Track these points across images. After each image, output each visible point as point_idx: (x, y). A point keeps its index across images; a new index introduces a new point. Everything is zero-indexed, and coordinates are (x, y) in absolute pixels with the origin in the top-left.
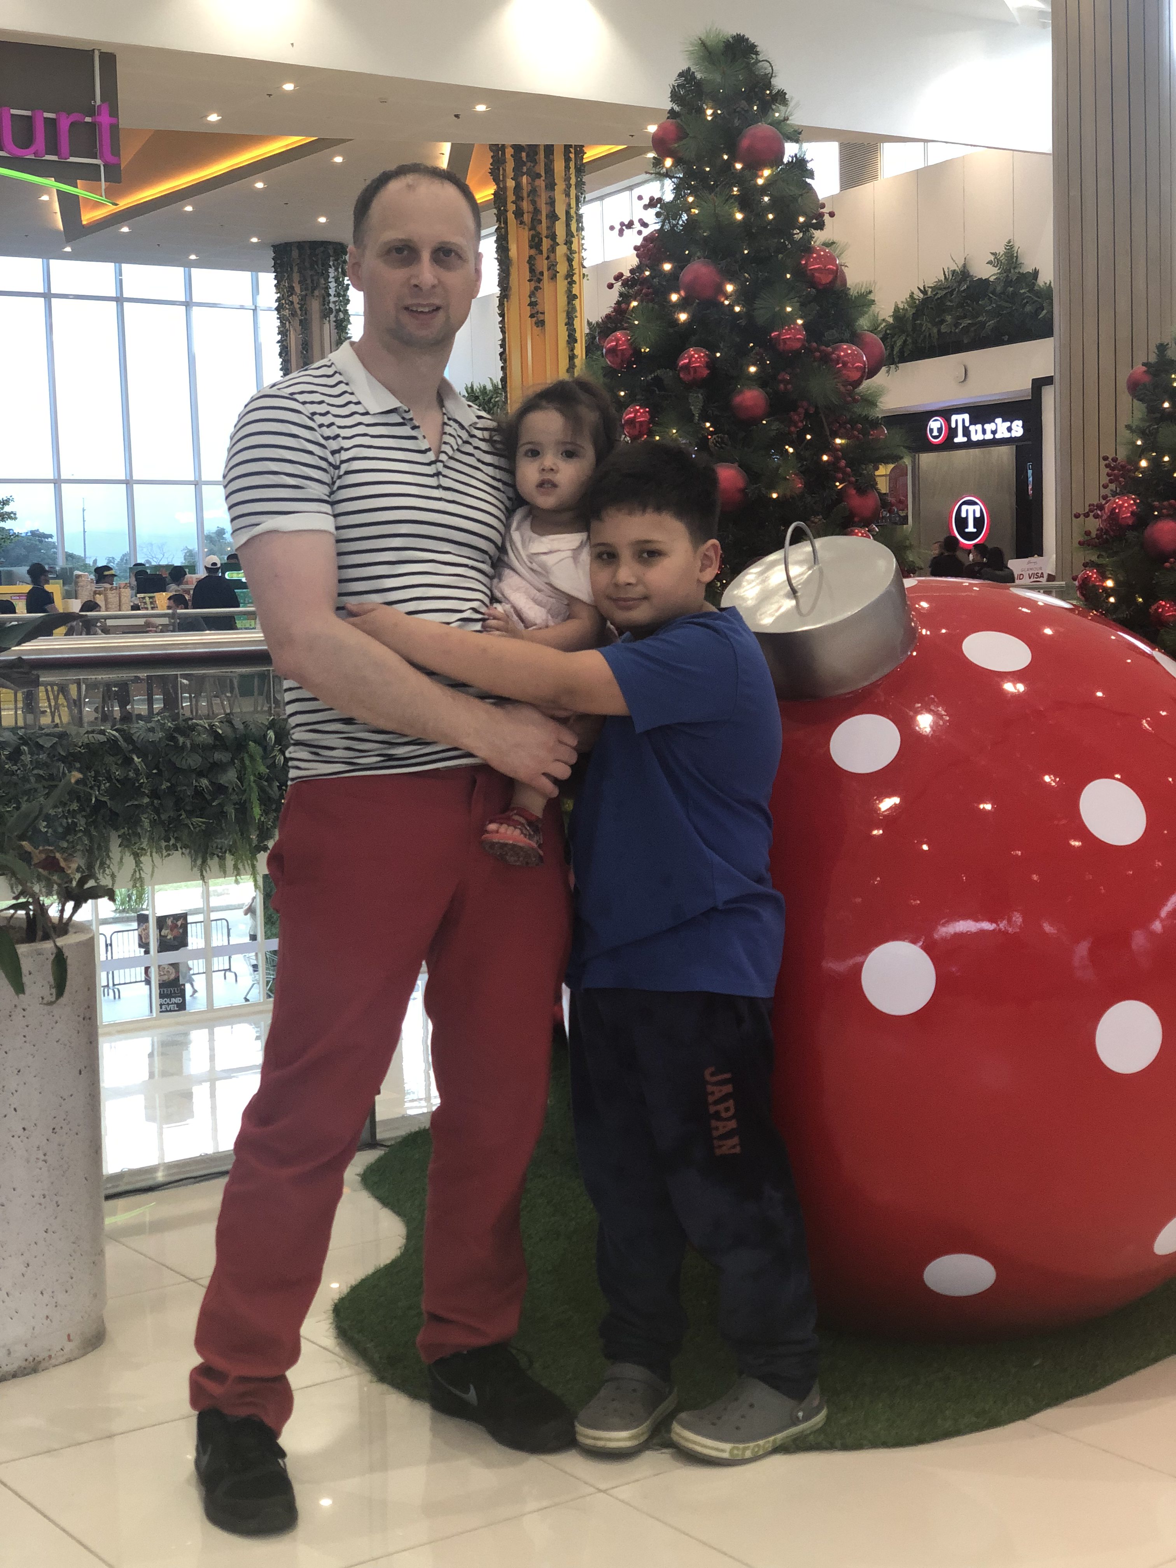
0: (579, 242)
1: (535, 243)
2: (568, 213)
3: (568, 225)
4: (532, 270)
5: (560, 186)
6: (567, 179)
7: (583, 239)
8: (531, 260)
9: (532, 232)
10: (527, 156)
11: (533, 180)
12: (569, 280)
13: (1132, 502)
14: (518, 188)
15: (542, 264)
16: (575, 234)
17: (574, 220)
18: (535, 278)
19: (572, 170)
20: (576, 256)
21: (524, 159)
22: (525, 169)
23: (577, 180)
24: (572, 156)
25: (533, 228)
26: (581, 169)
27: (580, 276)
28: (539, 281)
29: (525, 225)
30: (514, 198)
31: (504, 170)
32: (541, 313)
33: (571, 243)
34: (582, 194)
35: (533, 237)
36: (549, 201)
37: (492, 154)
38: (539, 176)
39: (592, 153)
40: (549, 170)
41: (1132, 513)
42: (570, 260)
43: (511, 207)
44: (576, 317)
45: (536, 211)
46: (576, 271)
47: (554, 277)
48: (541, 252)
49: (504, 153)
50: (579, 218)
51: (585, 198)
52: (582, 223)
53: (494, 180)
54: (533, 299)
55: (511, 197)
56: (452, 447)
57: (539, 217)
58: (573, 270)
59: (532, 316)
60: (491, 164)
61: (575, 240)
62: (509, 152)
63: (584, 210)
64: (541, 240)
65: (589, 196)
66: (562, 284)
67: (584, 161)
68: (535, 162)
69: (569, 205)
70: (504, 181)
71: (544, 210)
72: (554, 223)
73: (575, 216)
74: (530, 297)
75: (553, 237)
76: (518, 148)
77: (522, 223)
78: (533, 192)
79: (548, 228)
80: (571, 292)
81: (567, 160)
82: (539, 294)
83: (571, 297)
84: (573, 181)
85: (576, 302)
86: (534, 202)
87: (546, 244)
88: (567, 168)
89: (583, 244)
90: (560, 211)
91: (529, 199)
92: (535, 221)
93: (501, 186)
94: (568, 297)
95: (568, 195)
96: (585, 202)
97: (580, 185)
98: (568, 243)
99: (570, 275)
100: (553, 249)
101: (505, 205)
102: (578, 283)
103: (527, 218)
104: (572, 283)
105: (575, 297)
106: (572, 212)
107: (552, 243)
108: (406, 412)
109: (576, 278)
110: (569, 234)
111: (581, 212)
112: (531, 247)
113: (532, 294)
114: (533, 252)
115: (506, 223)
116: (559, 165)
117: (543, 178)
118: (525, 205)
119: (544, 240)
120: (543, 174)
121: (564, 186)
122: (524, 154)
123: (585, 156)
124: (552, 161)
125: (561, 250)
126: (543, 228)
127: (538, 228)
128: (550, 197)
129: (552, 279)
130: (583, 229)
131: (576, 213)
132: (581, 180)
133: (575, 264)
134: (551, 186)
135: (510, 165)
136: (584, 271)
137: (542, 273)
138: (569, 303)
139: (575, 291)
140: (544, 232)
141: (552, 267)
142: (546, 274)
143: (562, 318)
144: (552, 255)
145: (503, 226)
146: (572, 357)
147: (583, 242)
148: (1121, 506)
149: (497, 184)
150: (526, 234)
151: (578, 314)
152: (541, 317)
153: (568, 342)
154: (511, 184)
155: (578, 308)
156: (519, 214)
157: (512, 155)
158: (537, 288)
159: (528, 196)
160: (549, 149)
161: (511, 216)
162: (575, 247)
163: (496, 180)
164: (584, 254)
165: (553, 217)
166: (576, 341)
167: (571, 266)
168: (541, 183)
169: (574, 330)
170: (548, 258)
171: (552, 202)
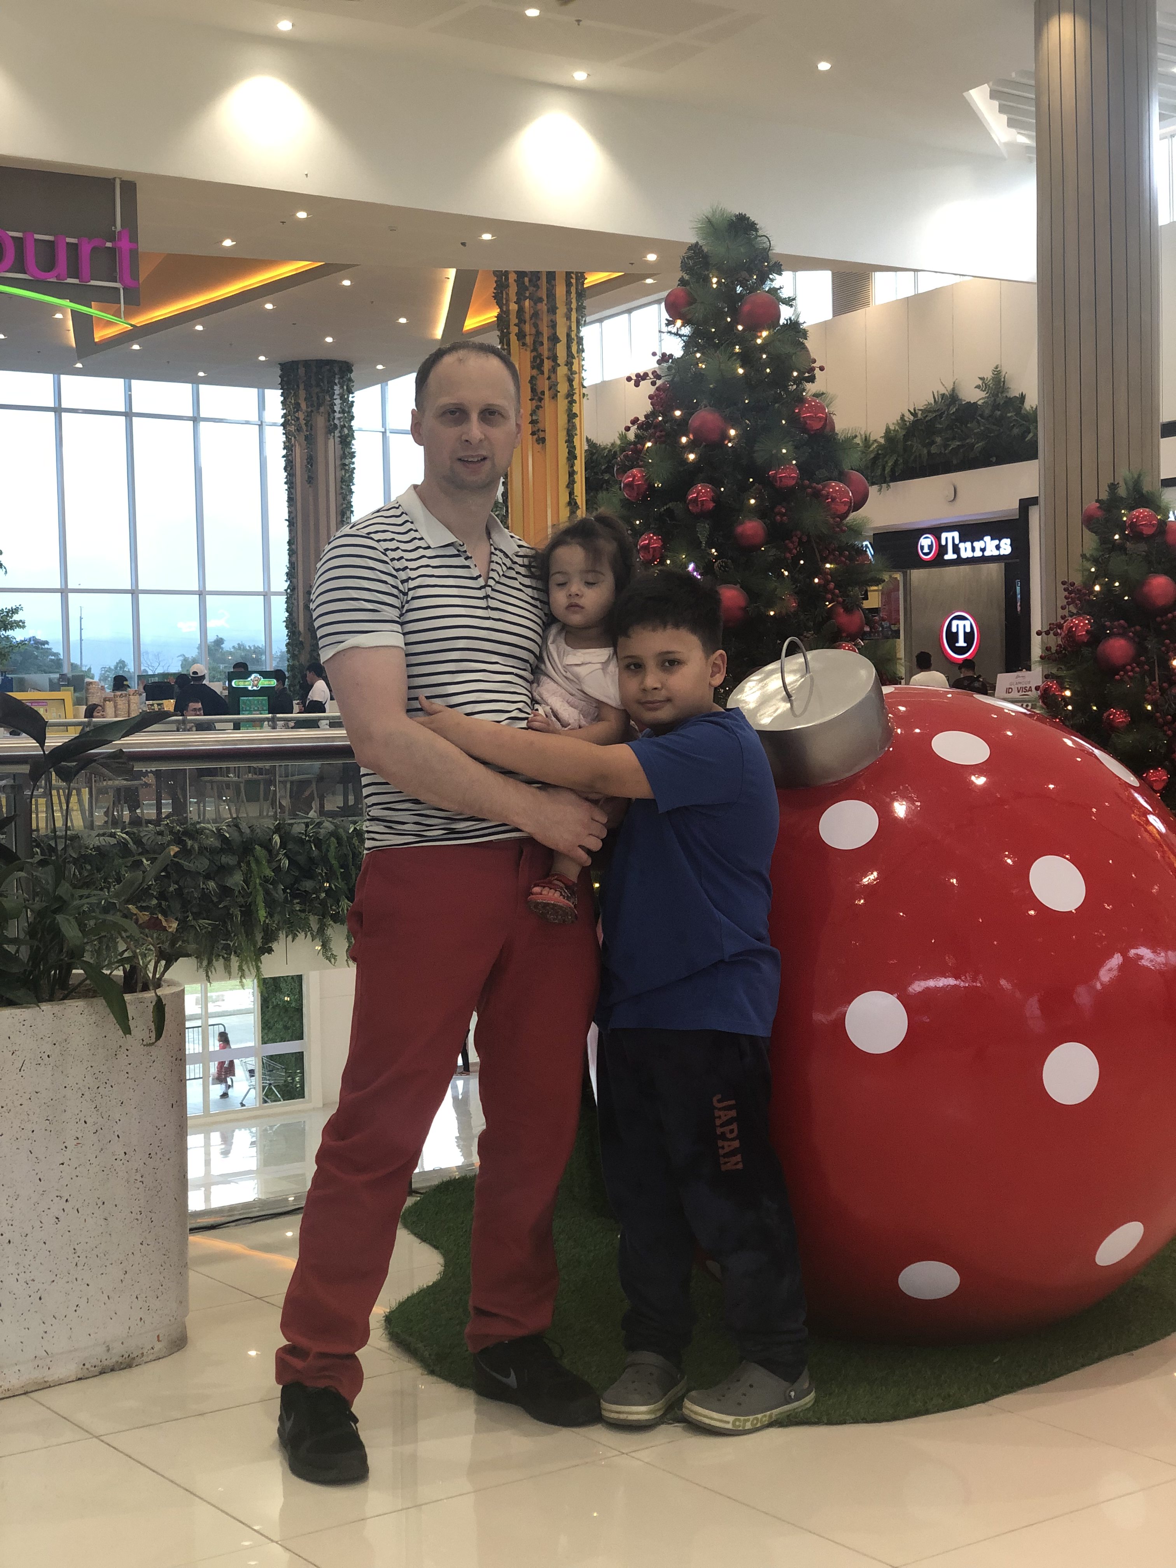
0: (579, 364)
1: (537, 364)
2: (568, 336)
3: (569, 347)
4: (533, 390)
5: (561, 310)
6: (568, 303)
7: (583, 360)
8: (533, 379)
9: (534, 354)
10: (530, 281)
11: (535, 304)
12: (569, 399)
13: (1087, 622)
14: (521, 311)
15: (543, 384)
16: (576, 355)
17: (575, 342)
18: (536, 398)
19: (573, 295)
20: (576, 376)
21: (527, 284)
22: (527, 295)
23: (578, 304)
24: (573, 281)
25: (534, 350)
26: (582, 294)
27: (580, 395)
28: (541, 400)
29: (527, 346)
30: (517, 321)
31: (507, 294)
32: (542, 431)
33: (572, 364)
34: (582, 317)
35: (535, 358)
36: (550, 324)
37: (496, 279)
38: (540, 300)
39: (592, 279)
40: (551, 295)
41: (1087, 631)
42: (570, 381)
43: (514, 330)
44: (576, 435)
45: (538, 334)
46: (577, 391)
47: (554, 397)
48: (542, 373)
49: (507, 279)
50: (580, 340)
51: (585, 321)
52: (582, 345)
53: (498, 304)
54: (534, 418)
55: (514, 320)
56: (498, 573)
57: (540, 340)
58: (574, 390)
59: (533, 434)
60: (495, 289)
61: (575, 361)
62: (512, 278)
63: (585, 332)
64: (542, 361)
65: (588, 319)
66: (562, 403)
67: (585, 286)
68: (537, 287)
69: (570, 327)
70: (508, 305)
71: (546, 332)
72: (555, 345)
73: (575, 338)
74: (531, 415)
75: (554, 358)
76: (521, 275)
77: (524, 344)
78: (535, 315)
79: (549, 350)
80: (572, 411)
81: (569, 285)
82: (540, 412)
83: (571, 416)
84: (574, 306)
85: (577, 421)
86: (536, 326)
87: (547, 365)
88: (568, 292)
89: (583, 366)
90: (561, 332)
91: (532, 321)
92: (537, 343)
93: (504, 309)
94: (568, 415)
95: (569, 318)
96: (585, 324)
97: (580, 309)
98: (569, 364)
99: (570, 395)
100: (554, 370)
101: (508, 327)
102: (578, 402)
103: (529, 340)
104: (572, 402)
105: (575, 415)
106: (573, 335)
107: (553, 364)
108: (460, 545)
109: (576, 397)
110: (570, 355)
111: (581, 334)
112: (533, 368)
113: (533, 413)
114: (535, 372)
115: (509, 345)
116: (560, 290)
117: (545, 302)
118: (527, 328)
119: (546, 361)
120: (545, 298)
121: (565, 310)
122: (526, 279)
123: (586, 281)
124: (554, 286)
125: (562, 371)
126: (545, 351)
127: (540, 349)
128: (552, 321)
129: (553, 398)
130: (583, 351)
131: (577, 336)
132: (582, 304)
133: (575, 384)
134: (553, 310)
135: (513, 289)
136: (584, 391)
137: (543, 393)
138: (569, 421)
139: (576, 409)
140: (546, 354)
141: (553, 387)
142: (547, 393)
143: (562, 436)
144: (553, 376)
145: (505, 347)
146: (572, 474)
147: (583, 363)
148: (1077, 625)
149: (501, 308)
150: (528, 356)
151: (578, 432)
152: (541, 435)
153: (568, 459)
154: (513, 307)
155: (578, 427)
156: (521, 336)
157: (515, 280)
158: (538, 407)
159: (531, 319)
160: (551, 276)
161: (513, 338)
162: (575, 367)
163: (500, 304)
164: (584, 374)
165: (555, 339)
166: (575, 458)
167: (571, 385)
168: (543, 307)
169: (574, 447)
170: (549, 378)
171: (553, 325)
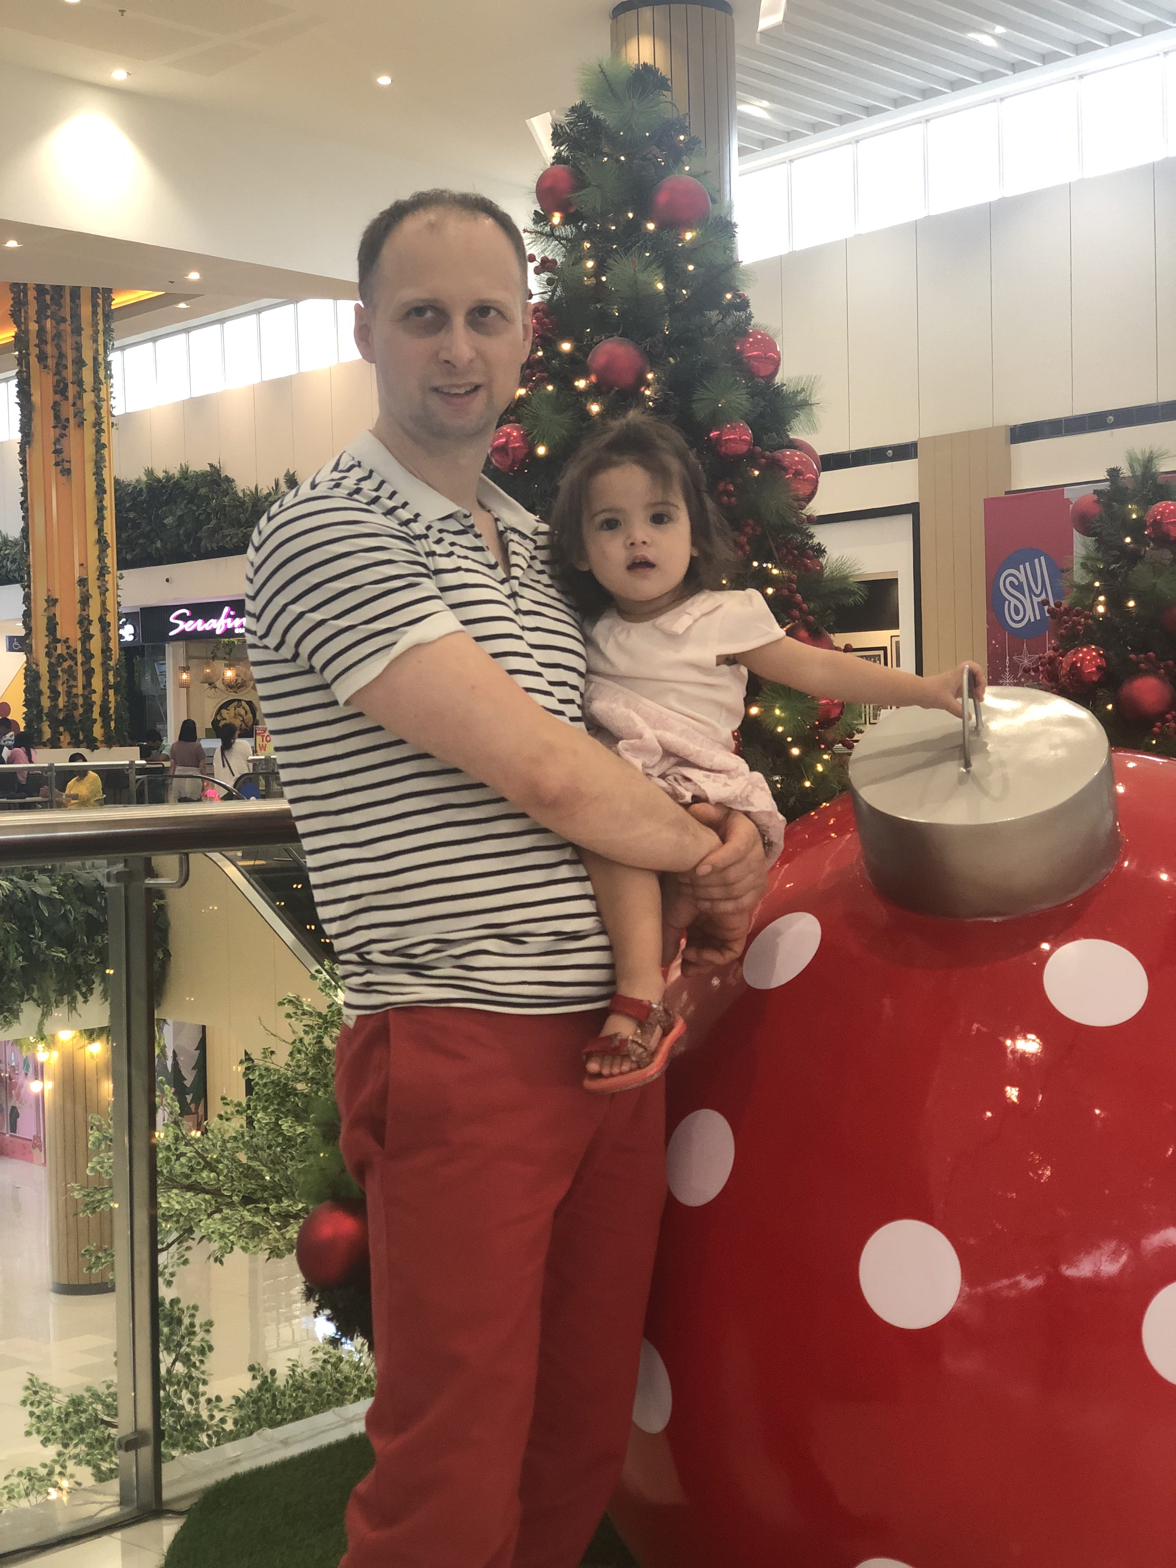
0: (107, 390)
1: (61, 389)
2: (95, 359)
3: (96, 372)
4: (57, 417)
5: (87, 332)
6: (95, 324)
7: (111, 387)
8: (56, 406)
9: (57, 377)
10: (52, 299)
11: (58, 323)
12: (97, 428)
13: (1094, 654)
14: (41, 331)
15: (68, 411)
16: (104, 381)
17: (102, 367)
18: (60, 425)
19: (100, 316)
20: (104, 404)
21: (49, 302)
22: (49, 313)
23: (105, 326)
24: (100, 301)
25: (58, 373)
26: (109, 316)
27: (108, 424)
28: (65, 427)
29: (49, 369)
30: (37, 342)
31: (26, 312)
32: (67, 461)
33: (99, 390)
34: (110, 341)
35: (58, 382)
36: (75, 346)
37: (12, 295)
38: (64, 320)
39: (120, 300)
40: (76, 316)
41: (1099, 668)
42: (98, 408)
43: (34, 351)
44: (105, 467)
45: (61, 356)
46: (105, 419)
47: (81, 425)
48: (67, 398)
49: (26, 295)
50: (108, 365)
51: (113, 345)
52: (111, 371)
53: (15, 322)
54: (58, 447)
55: (33, 340)
56: (524, 557)
57: (64, 362)
58: (102, 418)
59: (57, 464)
60: (12, 306)
61: (103, 387)
62: (32, 294)
63: (114, 357)
64: (66, 386)
65: (117, 344)
66: (89, 433)
67: (113, 307)
68: (61, 306)
69: (97, 351)
70: (26, 325)
71: (70, 355)
72: (81, 369)
73: (103, 363)
74: (55, 444)
75: (80, 383)
76: (41, 289)
77: (45, 367)
78: (58, 336)
79: (74, 374)
80: (100, 440)
81: (95, 305)
82: (64, 441)
83: (100, 447)
84: (101, 327)
85: (105, 452)
86: (58, 347)
87: (72, 390)
88: (95, 313)
89: (111, 393)
90: (87, 355)
91: (55, 342)
92: (60, 366)
93: (23, 329)
94: (96, 446)
95: (95, 341)
96: (114, 349)
97: (108, 331)
98: (96, 390)
99: (98, 424)
100: (79, 396)
101: (27, 349)
102: (106, 431)
103: (51, 362)
104: (100, 431)
105: (104, 446)
106: (100, 358)
107: (79, 389)
108: (466, 516)
109: (104, 426)
110: (97, 381)
111: (109, 359)
112: (56, 392)
113: (57, 441)
114: (58, 397)
115: (28, 367)
116: (86, 311)
117: (69, 322)
118: (49, 349)
119: (70, 386)
120: (68, 317)
121: (91, 332)
122: (48, 297)
123: (113, 303)
124: (78, 306)
125: (88, 397)
126: (69, 374)
127: (64, 373)
128: (77, 343)
129: (79, 426)
130: (111, 377)
131: (104, 360)
132: (109, 326)
133: (103, 412)
134: (77, 331)
135: (33, 307)
136: (112, 420)
137: (67, 420)
138: (97, 452)
139: (104, 439)
140: (70, 378)
141: (79, 414)
142: (72, 421)
143: (90, 468)
144: (78, 403)
145: (24, 369)
146: (101, 509)
147: (112, 390)
148: (1083, 660)
149: (18, 327)
150: (49, 380)
151: (107, 464)
152: (66, 466)
153: (97, 493)
154: (33, 327)
155: (107, 458)
156: (42, 358)
157: (35, 298)
158: (62, 436)
159: (53, 340)
160: (75, 292)
161: (33, 360)
162: (103, 394)
163: (17, 323)
164: (113, 402)
165: (79, 363)
166: (105, 492)
167: (99, 413)
168: (67, 327)
169: (103, 480)
170: (74, 405)
171: (78, 348)
